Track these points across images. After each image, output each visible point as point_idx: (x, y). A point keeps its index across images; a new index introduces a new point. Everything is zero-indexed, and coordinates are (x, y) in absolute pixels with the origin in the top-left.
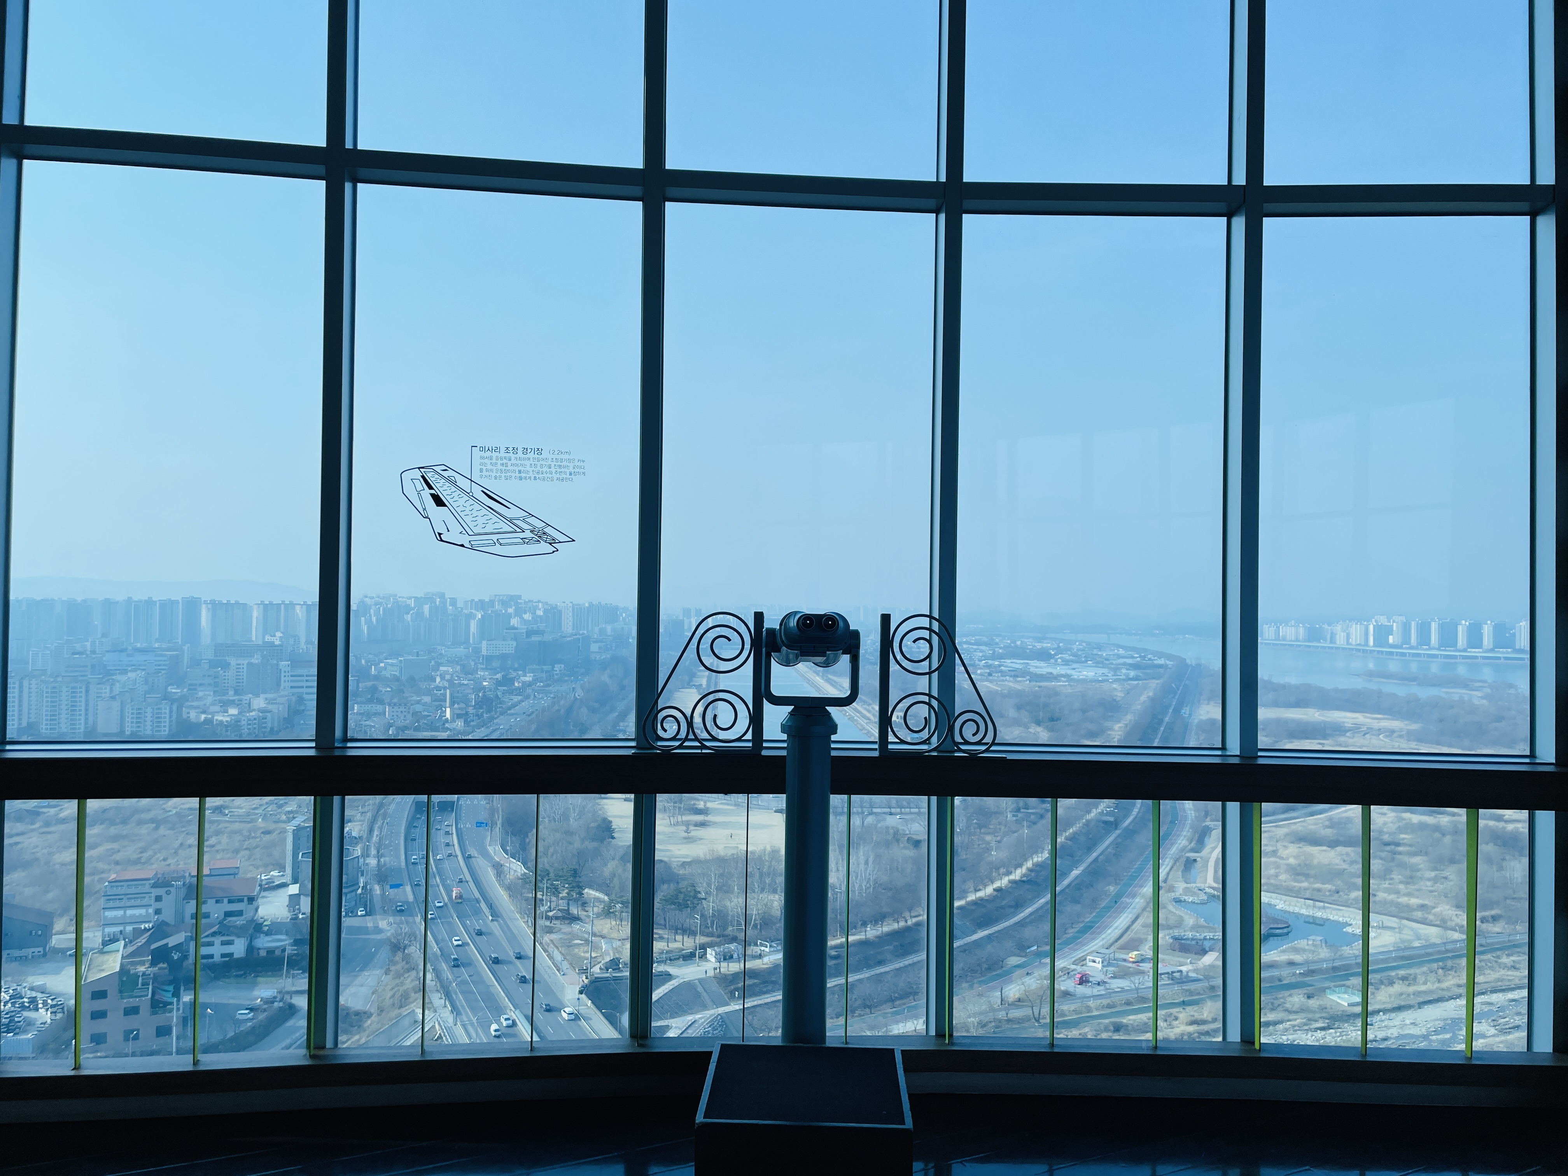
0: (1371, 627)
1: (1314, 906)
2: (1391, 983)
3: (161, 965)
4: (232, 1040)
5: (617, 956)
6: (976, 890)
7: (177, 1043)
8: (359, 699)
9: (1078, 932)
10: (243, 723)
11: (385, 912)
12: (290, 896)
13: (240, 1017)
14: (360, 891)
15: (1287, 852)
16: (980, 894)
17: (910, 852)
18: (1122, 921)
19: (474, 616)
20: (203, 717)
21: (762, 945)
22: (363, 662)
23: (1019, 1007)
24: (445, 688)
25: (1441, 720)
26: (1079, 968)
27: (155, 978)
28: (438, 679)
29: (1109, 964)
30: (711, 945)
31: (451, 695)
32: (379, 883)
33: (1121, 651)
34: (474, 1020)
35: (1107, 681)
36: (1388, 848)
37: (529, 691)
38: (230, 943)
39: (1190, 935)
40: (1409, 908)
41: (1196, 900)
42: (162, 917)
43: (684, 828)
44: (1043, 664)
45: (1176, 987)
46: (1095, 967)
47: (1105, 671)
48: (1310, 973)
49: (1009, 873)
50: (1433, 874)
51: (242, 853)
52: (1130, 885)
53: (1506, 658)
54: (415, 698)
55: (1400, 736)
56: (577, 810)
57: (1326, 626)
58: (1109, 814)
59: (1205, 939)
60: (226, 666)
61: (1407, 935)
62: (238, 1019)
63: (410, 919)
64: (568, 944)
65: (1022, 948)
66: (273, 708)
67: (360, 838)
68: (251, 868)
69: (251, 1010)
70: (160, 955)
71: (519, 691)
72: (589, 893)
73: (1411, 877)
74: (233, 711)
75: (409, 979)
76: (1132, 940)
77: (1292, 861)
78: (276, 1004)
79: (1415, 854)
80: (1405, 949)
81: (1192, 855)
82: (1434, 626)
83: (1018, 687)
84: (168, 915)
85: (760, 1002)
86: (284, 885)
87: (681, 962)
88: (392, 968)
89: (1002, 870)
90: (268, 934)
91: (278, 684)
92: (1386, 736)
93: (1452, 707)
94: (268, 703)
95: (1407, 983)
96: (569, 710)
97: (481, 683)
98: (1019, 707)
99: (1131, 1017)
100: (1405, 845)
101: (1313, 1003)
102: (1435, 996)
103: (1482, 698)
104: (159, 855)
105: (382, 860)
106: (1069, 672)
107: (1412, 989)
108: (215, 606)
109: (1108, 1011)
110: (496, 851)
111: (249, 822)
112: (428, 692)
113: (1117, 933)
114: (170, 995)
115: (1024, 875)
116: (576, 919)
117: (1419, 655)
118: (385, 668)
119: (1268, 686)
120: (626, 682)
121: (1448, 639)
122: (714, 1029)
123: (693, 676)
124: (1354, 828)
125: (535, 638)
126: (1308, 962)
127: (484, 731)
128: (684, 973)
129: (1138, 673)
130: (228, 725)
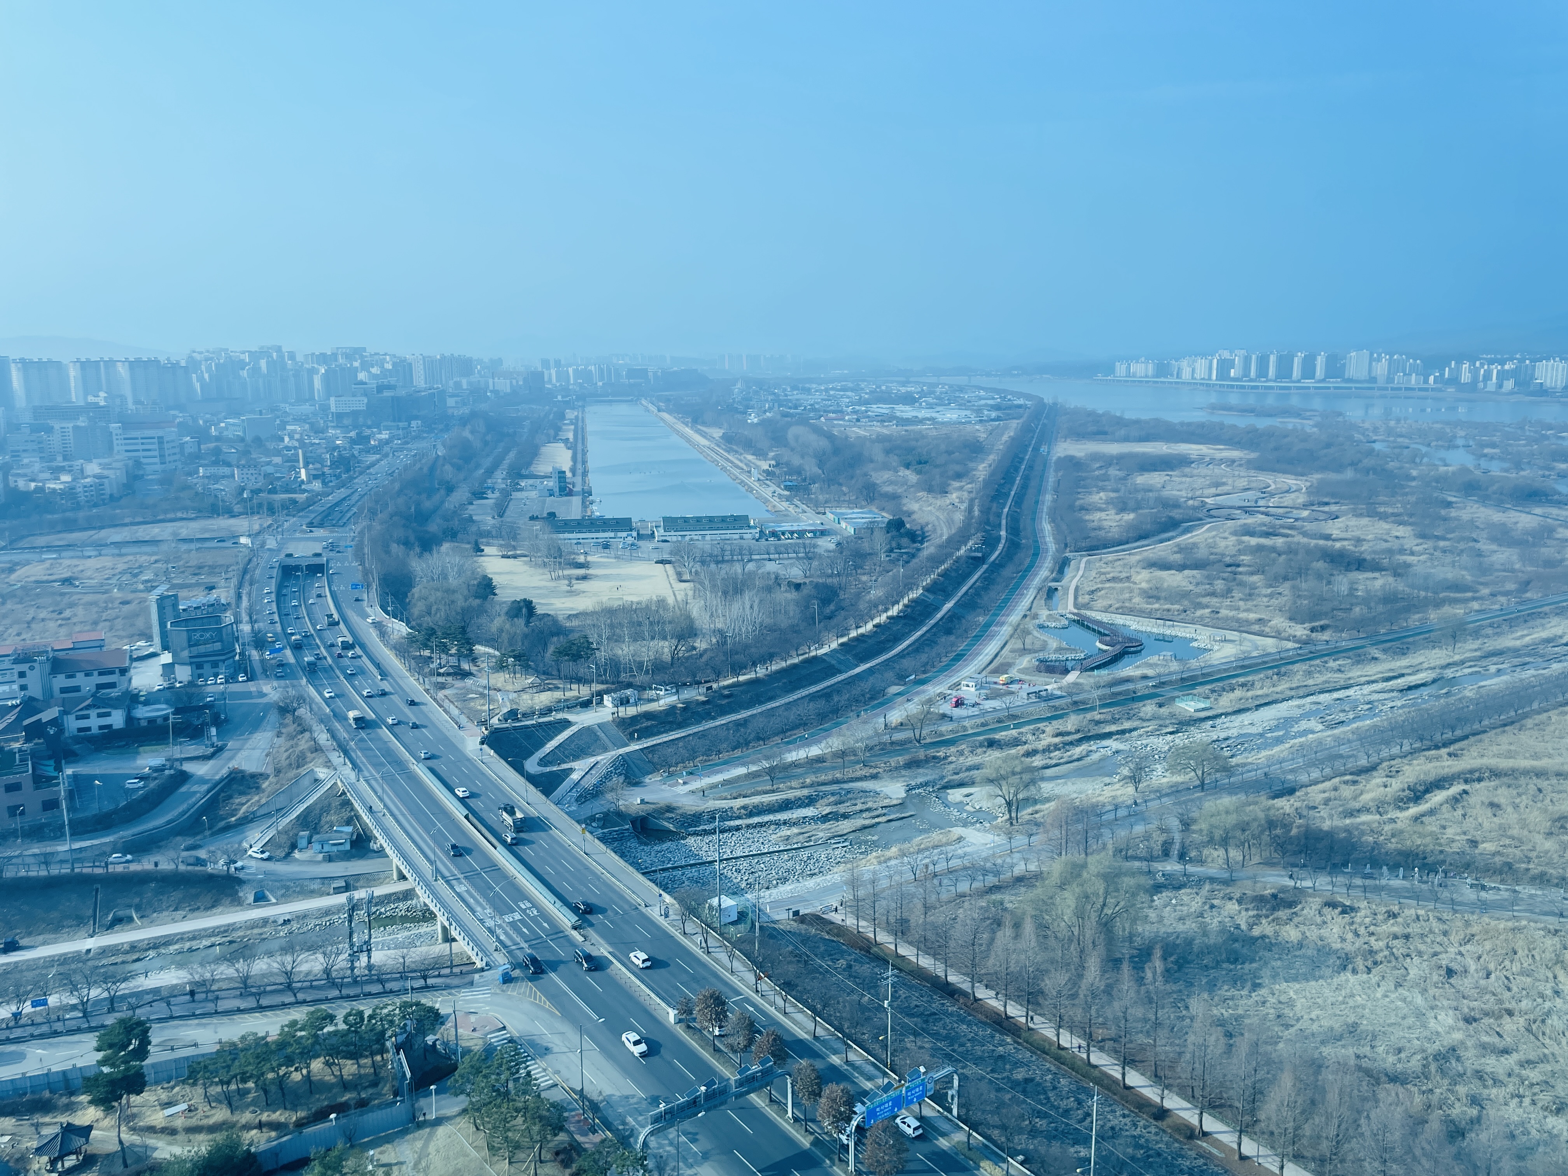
0: (1215, 361)
1: (1164, 625)
2: (1233, 690)
3: (36, 741)
4: (125, 808)
5: (514, 707)
6: (857, 627)
7: (68, 815)
8: (202, 462)
9: (953, 660)
10: (79, 490)
11: (267, 676)
12: (163, 665)
13: (131, 786)
14: (237, 658)
15: (1139, 577)
16: (861, 631)
17: (793, 595)
18: (990, 648)
19: (316, 371)
20: (33, 485)
21: (656, 689)
22: (201, 422)
23: (901, 731)
24: (295, 448)
25: (1276, 449)
26: (954, 693)
27: (34, 754)
28: (287, 439)
29: (982, 688)
30: (607, 692)
31: (303, 455)
32: (256, 648)
33: (982, 393)
34: (377, 776)
35: (970, 422)
36: (1229, 569)
37: (386, 449)
38: (108, 715)
39: (1053, 657)
40: (1248, 622)
41: (1058, 625)
42: (29, 693)
43: (567, 582)
44: (908, 408)
45: (1043, 704)
46: (969, 692)
47: (968, 413)
48: (1162, 684)
49: (886, 610)
50: (1269, 591)
51: (102, 625)
52: (997, 615)
53: (1335, 388)
54: (264, 459)
55: (1240, 465)
56: (456, 569)
57: (1173, 362)
58: (977, 550)
59: (1067, 660)
60: (49, 430)
61: (1247, 647)
62: (129, 789)
63: (295, 682)
64: (463, 699)
65: (901, 678)
66: (110, 473)
67: (228, 604)
68: (115, 639)
69: (141, 778)
70: (35, 731)
71: (377, 450)
72: (479, 649)
73: (1250, 595)
74: (66, 478)
75: (303, 741)
76: (1002, 665)
77: (1144, 585)
78: (167, 772)
79: (1252, 574)
80: (1245, 658)
81: (1053, 584)
82: (1272, 359)
83: (885, 431)
84: (35, 691)
85: (659, 741)
86: (154, 655)
87: (579, 708)
88: (284, 730)
89: (880, 608)
90: (146, 703)
91: (111, 448)
92: (1228, 466)
93: (1286, 436)
94: (103, 469)
95: (1245, 689)
96: (432, 468)
97: (334, 442)
98: (888, 452)
99: (1003, 733)
100: (1245, 565)
101: (1164, 711)
102: (1270, 699)
103: (1315, 426)
104: (10, 631)
105: (256, 626)
106: (934, 415)
107: (1250, 694)
108: (26, 365)
109: (982, 729)
110: (376, 613)
111: (104, 593)
112: (278, 453)
113: (989, 658)
114: (51, 769)
115: (901, 611)
116: (466, 675)
117: (1256, 387)
118: (226, 428)
119: (1120, 422)
120: (489, 438)
121: (1284, 371)
122: (616, 769)
123: (558, 429)
124: (1202, 553)
125: (387, 394)
126: (1159, 675)
127: (342, 492)
128: (583, 719)
129: (999, 413)
130: (63, 494)
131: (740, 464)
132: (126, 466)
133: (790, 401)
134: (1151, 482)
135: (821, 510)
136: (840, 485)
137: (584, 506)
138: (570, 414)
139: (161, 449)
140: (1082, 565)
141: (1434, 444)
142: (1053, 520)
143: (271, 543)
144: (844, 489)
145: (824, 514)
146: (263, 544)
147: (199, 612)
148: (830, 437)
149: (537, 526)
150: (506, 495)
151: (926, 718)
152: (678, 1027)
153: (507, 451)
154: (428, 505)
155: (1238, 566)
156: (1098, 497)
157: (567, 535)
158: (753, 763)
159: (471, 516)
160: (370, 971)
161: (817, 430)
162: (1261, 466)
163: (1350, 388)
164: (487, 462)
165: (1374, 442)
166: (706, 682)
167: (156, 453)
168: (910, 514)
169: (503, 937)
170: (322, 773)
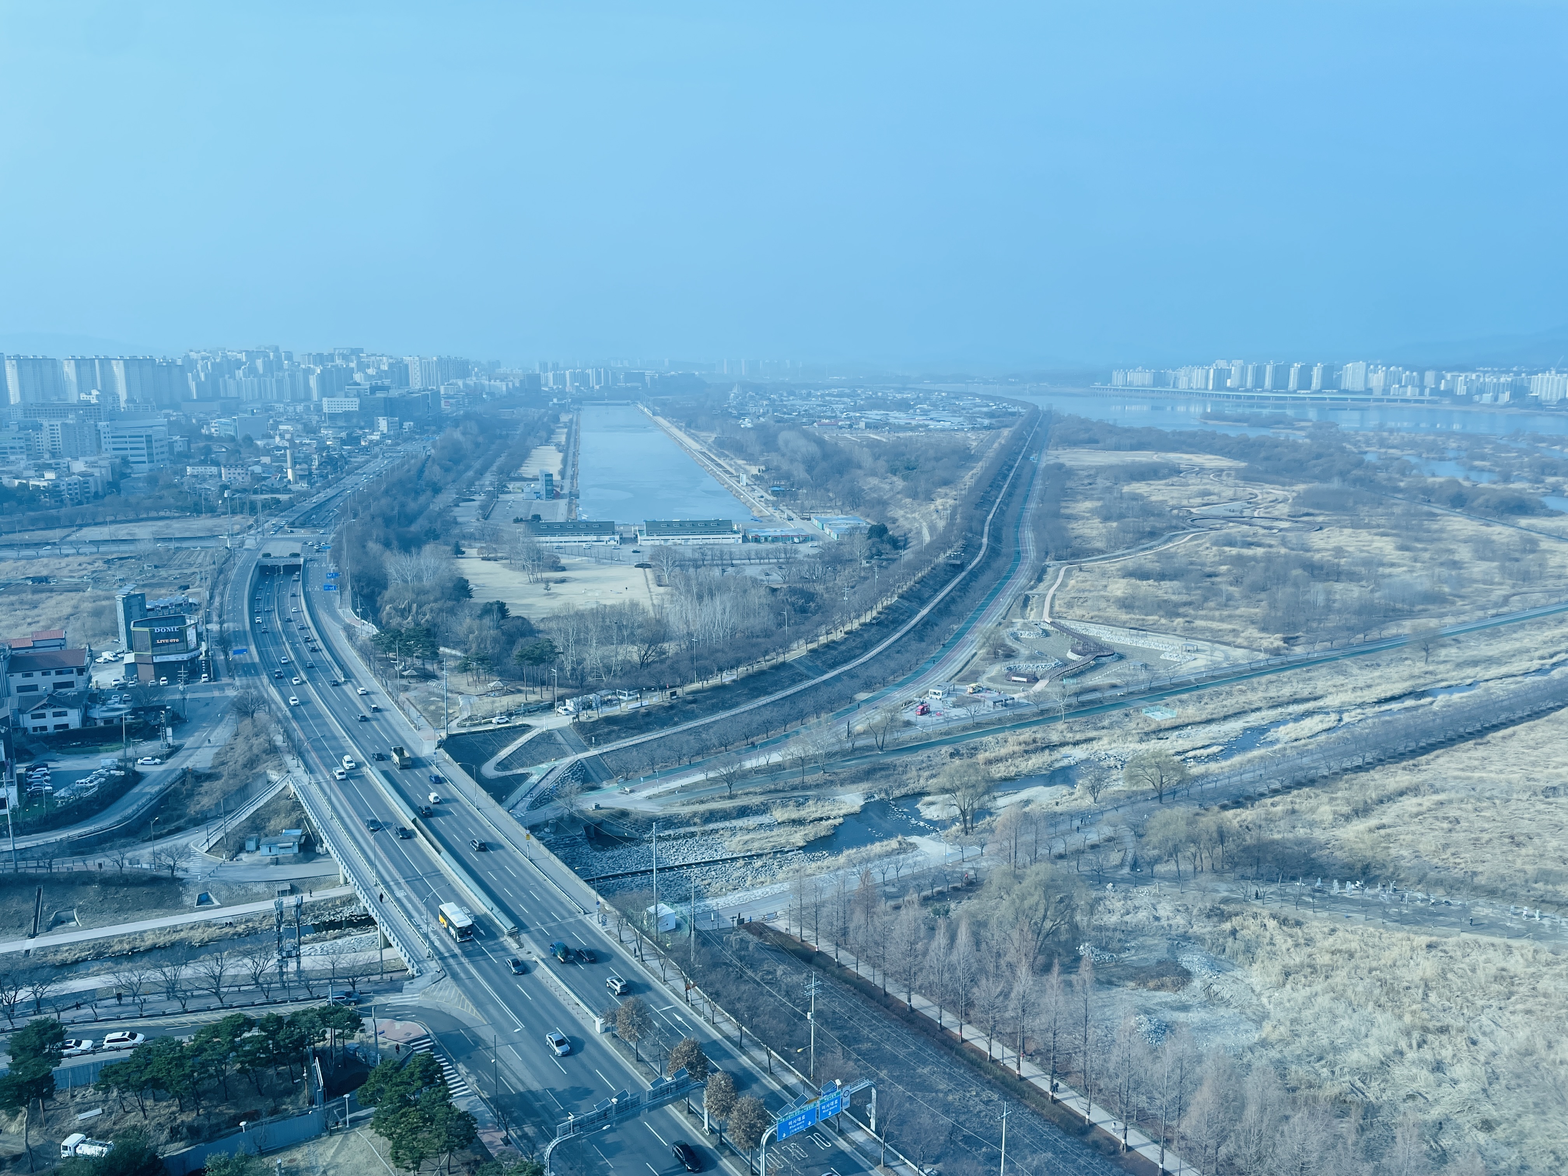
0: (1212, 371)
1: (1138, 635)
2: (1200, 700)
5: (474, 711)
8: (191, 461)
10: (62, 488)
11: (230, 676)
12: (127, 665)
13: (80, 786)
14: (202, 658)
15: (1116, 586)
16: (832, 637)
17: (768, 600)
18: (961, 657)
19: (312, 371)
20: (17, 482)
22: (193, 421)
23: (863, 738)
24: (285, 448)
25: (1267, 459)
26: (921, 700)
28: (278, 439)
29: (949, 695)
30: (570, 697)
31: (292, 455)
32: (221, 649)
33: (978, 400)
35: (963, 430)
36: (1207, 579)
37: (376, 450)
38: (64, 714)
39: (1023, 665)
40: (1222, 633)
41: (1032, 634)
44: (902, 414)
45: (1009, 713)
46: (934, 701)
47: (961, 420)
48: (1130, 693)
49: (858, 617)
50: (1244, 602)
52: (972, 622)
53: (1331, 399)
54: (252, 459)
55: (1229, 475)
56: (431, 571)
57: (1171, 371)
58: (956, 557)
60: (38, 428)
61: (1219, 656)
62: (78, 789)
63: (257, 681)
64: (424, 702)
65: (870, 685)
66: (96, 472)
67: (199, 604)
68: (79, 638)
71: (366, 451)
72: (445, 651)
73: (1226, 605)
74: (50, 475)
75: (259, 742)
76: (971, 673)
77: (1120, 594)
78: (119, 772)
79: (1229, 584)
80: (1216, 669)
81: (1030, 592)
82: (1269, 369)
83: (876, 437)
85: (619, 747)
87: (539, 713)
88: (241, 732)
89: (853, 614)
90: (103, 703)
91: (99, 446)
92: (1217, 475)
93: (1277, 447)
94: (89, 467)
96: (421, 471)
97: (324, 442)
98: (876, 458)
99: (966, 741)
100: (1223, 576)
101: (1130, 721)
103: (1306, 437)
105: (225, 625)
106: (927, 422)
109: (946, 737)
110: (348, 614)
111: (77, 591)
112: (267, 452)
113: (959, 666)
115: (874, 618)
116: (431, 677)
117: (1252, 397)
118: (218, 428)
119: (1111, 430)
120: (480, 439)
121: (1280, 382)
122: (573, 774)
123: (551, 432)
124: (1180, 562)
125: (380, 395)
126: (1127, 684)
127: (330, 492)
128: (543, 723)
129: (993, 421)
130: (46, 490)
131: (729, 468)
132: (112, 465)
133: (785, 406)
134: (1138, 491)
135: (806, 515)
136: (828, 490)
137: (570, 511)
138: (564, 418)
139: (149, 447)
140: (1062, 573)
141: (1424, 455)
142: (1035, 529)
143: (250, 543)
144: (831, 495)
145: (809, 519)
146: (242, 543)
147: (166, 612)
148: (820, 442)
149: (520, 528)
150: (493, 496)
151: (891, 725)
152: (603, 1037)
153: (497, 455)
154: (412, 506)
155: (1216, 576)
156: (1085, 506)
157: (548, 539)
158: (714, 768)
159: (455, 518)
160: (300, 977)
161: (807, 435)
162: (1248, 477)
163: (1346, 399)
164: (477, 465)
165: (1366, 453)
166: (671, 687)
167: (145, 452)
168: (894, 521)
169: (437, 943)
170: (274, 776)
